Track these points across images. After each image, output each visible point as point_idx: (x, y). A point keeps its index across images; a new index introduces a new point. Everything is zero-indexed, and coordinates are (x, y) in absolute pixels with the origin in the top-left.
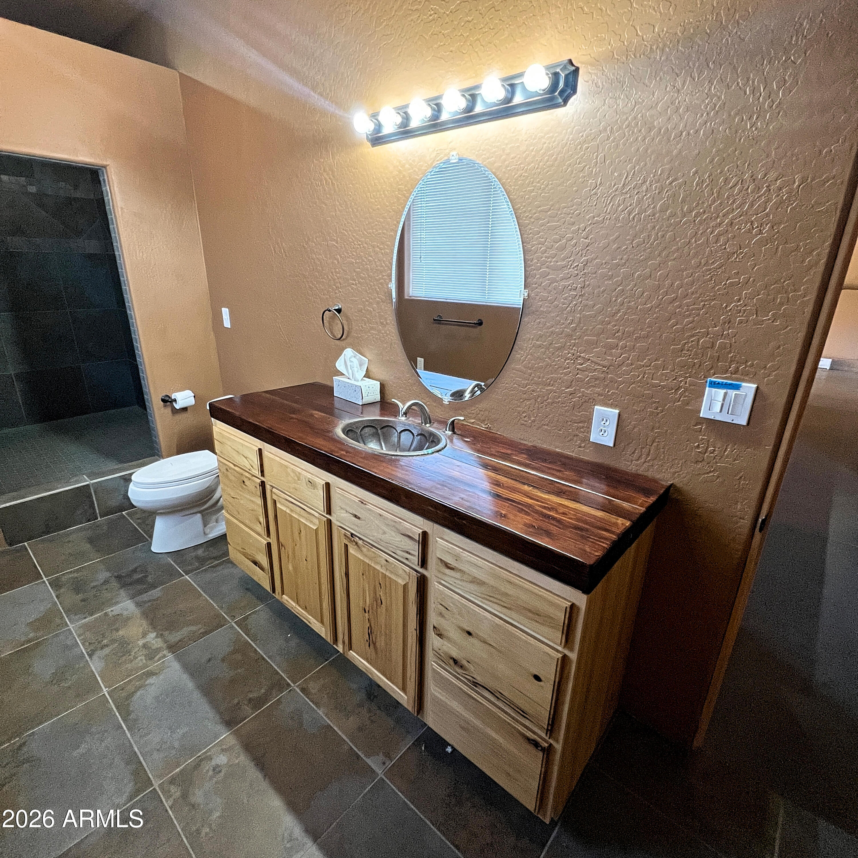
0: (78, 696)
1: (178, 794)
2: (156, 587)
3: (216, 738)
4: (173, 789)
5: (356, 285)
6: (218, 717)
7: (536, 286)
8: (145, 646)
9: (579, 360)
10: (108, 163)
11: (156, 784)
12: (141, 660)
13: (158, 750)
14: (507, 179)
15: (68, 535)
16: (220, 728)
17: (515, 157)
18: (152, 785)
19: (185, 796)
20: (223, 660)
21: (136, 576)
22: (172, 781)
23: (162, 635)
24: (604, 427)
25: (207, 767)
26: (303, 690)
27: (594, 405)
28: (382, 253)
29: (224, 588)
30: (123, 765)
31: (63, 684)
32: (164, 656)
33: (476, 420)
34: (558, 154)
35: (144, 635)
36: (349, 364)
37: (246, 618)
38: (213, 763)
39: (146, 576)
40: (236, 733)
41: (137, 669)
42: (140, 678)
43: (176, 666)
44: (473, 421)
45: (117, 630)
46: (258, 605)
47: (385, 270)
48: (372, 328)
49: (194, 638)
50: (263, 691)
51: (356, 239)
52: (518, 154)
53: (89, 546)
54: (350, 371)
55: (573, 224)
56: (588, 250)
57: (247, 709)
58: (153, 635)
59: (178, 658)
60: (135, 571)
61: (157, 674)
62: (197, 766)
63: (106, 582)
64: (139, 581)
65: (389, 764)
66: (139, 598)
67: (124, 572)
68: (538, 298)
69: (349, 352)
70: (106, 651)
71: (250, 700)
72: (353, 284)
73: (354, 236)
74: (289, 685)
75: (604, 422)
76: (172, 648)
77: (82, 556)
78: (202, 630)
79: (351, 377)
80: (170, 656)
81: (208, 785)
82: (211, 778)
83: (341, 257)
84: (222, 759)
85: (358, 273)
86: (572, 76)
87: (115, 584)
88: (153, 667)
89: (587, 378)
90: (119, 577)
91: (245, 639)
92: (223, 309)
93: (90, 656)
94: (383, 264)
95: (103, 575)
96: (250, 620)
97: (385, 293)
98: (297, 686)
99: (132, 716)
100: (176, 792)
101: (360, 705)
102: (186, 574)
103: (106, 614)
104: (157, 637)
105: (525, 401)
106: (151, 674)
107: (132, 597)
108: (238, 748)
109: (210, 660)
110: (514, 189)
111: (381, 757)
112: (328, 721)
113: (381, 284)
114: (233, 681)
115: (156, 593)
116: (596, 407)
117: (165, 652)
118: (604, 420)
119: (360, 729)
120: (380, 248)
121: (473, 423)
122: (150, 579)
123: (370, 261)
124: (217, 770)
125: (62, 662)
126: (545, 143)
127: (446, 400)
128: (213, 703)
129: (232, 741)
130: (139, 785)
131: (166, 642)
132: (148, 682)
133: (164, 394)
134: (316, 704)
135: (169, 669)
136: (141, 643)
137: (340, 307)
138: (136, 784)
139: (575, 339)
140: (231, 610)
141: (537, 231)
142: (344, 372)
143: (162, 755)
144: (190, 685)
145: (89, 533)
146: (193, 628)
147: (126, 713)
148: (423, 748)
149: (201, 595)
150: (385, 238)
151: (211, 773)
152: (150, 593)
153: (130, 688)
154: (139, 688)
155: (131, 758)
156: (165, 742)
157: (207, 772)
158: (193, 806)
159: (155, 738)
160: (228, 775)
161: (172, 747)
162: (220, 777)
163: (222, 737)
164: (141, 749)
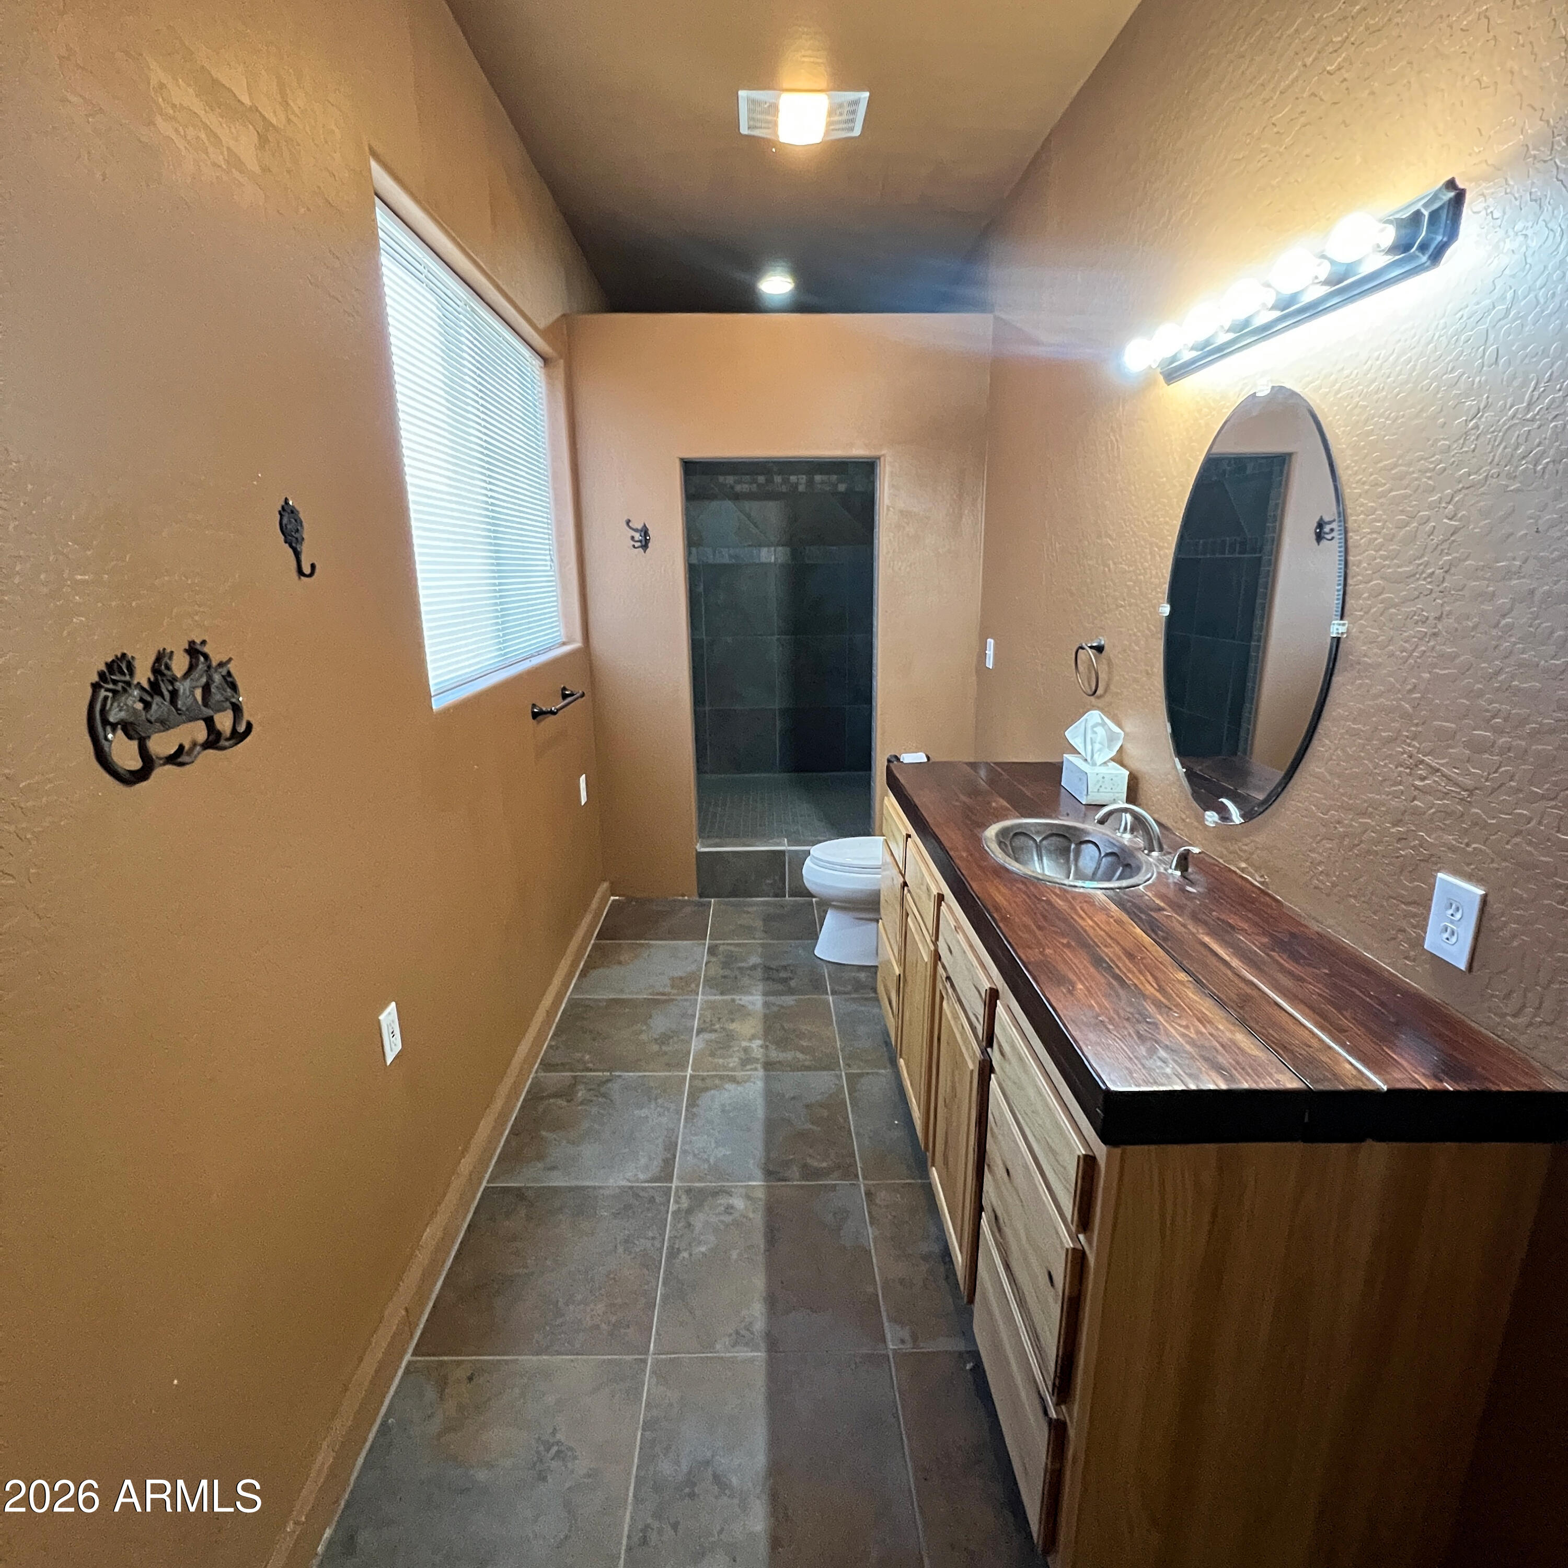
0: (668, 1064)
1: (686, 1205)
2: (792, 994)
3: (749, 1179)
4: (684, 1199)
5: (1125, 607)
7: (1361, 613)
8: (746, 1050)
9: (1421, 769)
10: (883, 452)
11: (675, 1184)
12: (734, 1061)
13: (695, 1155)
14: (1335, 416)
15: (751, 905)
16: (759, 1173)
17: (1351, 373)
18: (671, 1182)
19: (689, 1211)
20: (807, 1106)
21: (783, 975)
22: (689, 1191)
23: (767, 1046)
24: (1452, 922)
25: (723, 1201)
26: (869, 1194)
27: (1438, 871)
29: (862, 1030)
30: (661, 1147)
31: (664, 1048)
32: (756, 1069)
33: (1248, 864)
34: (1418, 360)
35: (753, 1037)
36: (1089, 735)
37: (861, 1075)
38: (731, 1201)
39: (791, 979)
40: (769, 1189)
41: (725, 1068)
42: (721, 1078)
43: (760, 1084)
44: (1243, 865)
45: (733, 1021)
46: (885, 1068)
48: (1136, 681)
49: (795, 1067)
50: (824, 1165)
52: (1356, 368)
53: (761, 923)
54: (1089, 748)
55: (1432, 490)
56: (1453, 541)
57: (795, 1171)
58: (759, 1042)
59: (767, 1080)
60: (785, 968)
61: (739, 1083)
62: (716, 1193)
63: (754, 968)
64: (785, 981)
65: (908, 1347)
66: (772, 999)
67: (774, 964)
68: (1362, 636)
69: (1094, 716)
70: (713, 1036)
71: (805, 1166)
72: (1121, 608)
73: (1131, 529)
74: (857, 1176)
75: (1451, 912)
76: (768, 1066)
77: (749, 931)
78: (807, 1063)
79: (1089, 759)
80: (761, 1073)
81: (712, 1218)
82: (720, 1213)
84: (739, 1203)
86: (1445, 211)
87: (759, 973)
88: (739, 1074)
89: (1431, 808)
90: (767, 969)
91: (845, 1098)
92: (989, 640)
93: (698, 1033)
95: (754, 960)
96: (863, 1080)
97: (1157, 622)
98: (865, 1185)
99: (696, 1108)
100: (685, 1203)
101: (926, 1258)
102: (832, 994)
103: (733, 1000)
104: (761, 1047)
105: (1324, 841)
106: (733, 1080)
107: (765, 994)
108: (761, 1204)
109: (794, 1098)
110: (1344, 431)
111: (905, 1333)
112: (872, 1245)
113: (1154, 606)
114: (802, 1135)
115: (789, 1000)
116: (1440, 875)
117: (759, 1066)
118: (1454, 906)
121: (1243, 870)
122: (793, 983)
124: (729, 1209)
125: (674, 1027)
126: (1400, 340)
127: (1210, 819)
128: (769, 1144)
129: (760, 1194)
130: (662, 1174)
131: (767, 1056)
132: (727, 1086)
133: (893, 754)
134: (871, 1217)
135: (752, 1084)
136: (744, 1044)
137: (1103, 642)
138: (661, 1172)
139: (1417, 725)
140: (851, 1058)
141: (1372, 507)
142: (1080, 749)
143: (695, 1161)
144: (760, 1113)
145: (771, 910)
146: (800, 1056)
147: (692, 1103)
148: (968, 1367)
149: (832, 1024)
151: (723, 1208)
152: (783, 998)
153: (709, 1083)
154: (716, 1087)
155: (671, 1147)
156: (705, 1152)
157: (720, 1205)
158: (689, 1225)
159: (700, 1142)
160: (737, 1223)
161: (707, 1161)
162: (728, 1219)
163: (754, 1183)
164: (683, 1144)
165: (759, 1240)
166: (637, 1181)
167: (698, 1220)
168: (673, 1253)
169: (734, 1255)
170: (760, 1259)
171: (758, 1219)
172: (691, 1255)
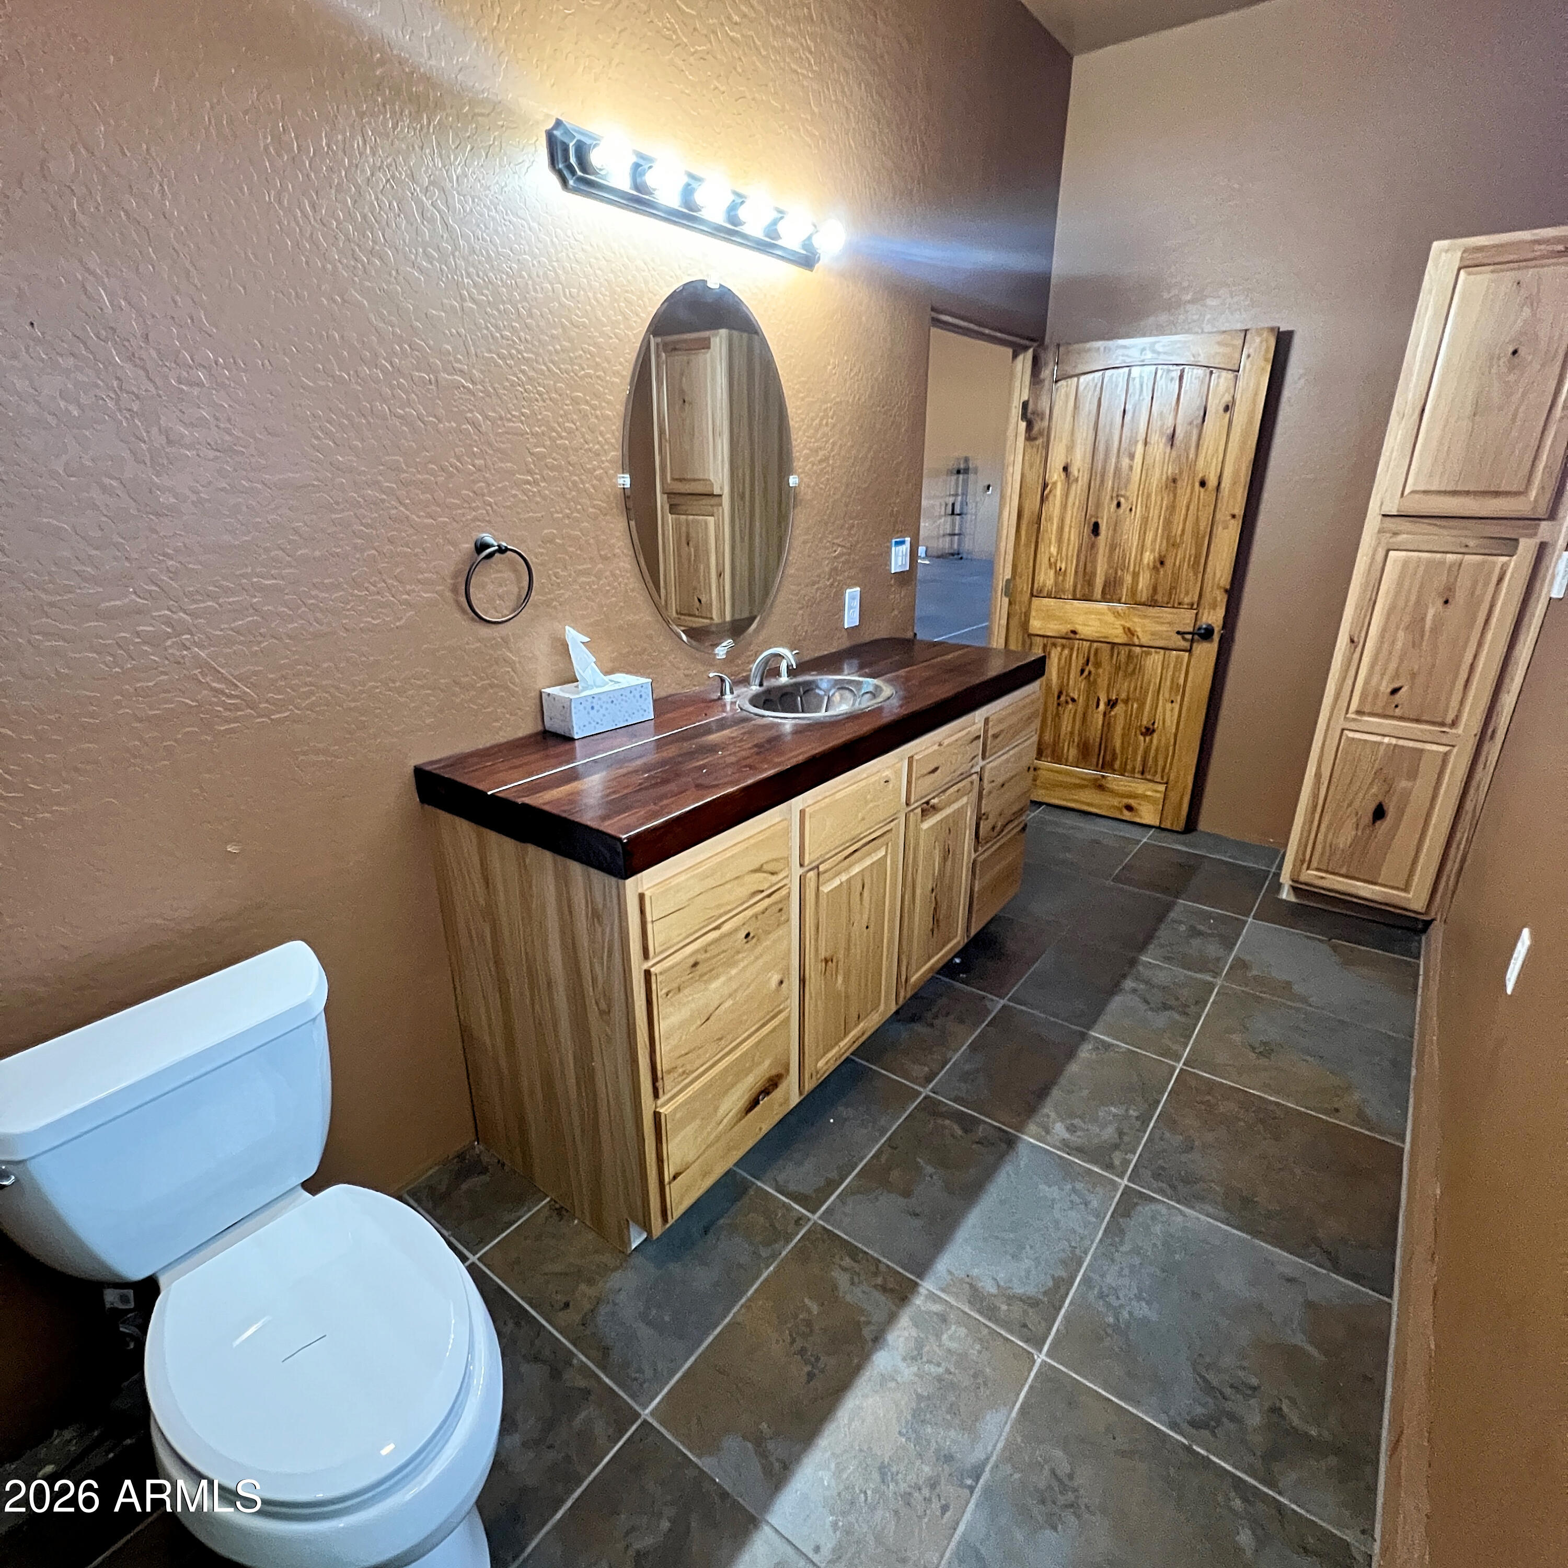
1: (1117, 1153)
3: (1034, 1146)
4: (1117, 1162)
5: (536, 483)
6: (1008, 1158)
9: (834, 547)
11: (1123, 1182)
13: (1086, 1205)
16: (1022, 1149)
18: (1127, 1186)
19: (1116, 1147)
20: (907, 1194)
22: (1110, 1168)
25: (1075, 1140)
26: (929, 1081)
27: (846, 590)
28: (597, 417)
30: (1128, 1237)
32: (928, 1296)
37: (801, 1199)
38: (1067, 1136)
40: (1020, 1128)
42: (990, 1311)
43: (942, 1265)
47: (605, 451)
49: (868, 1265)
50: (946, 1122)
51: (530, 379)
57: (980, 1131)
59: (925, 1268)
61: (971, 1285)
62: (1078, 1151)
71: (966, 1133)
72: (528, 482)
73: (523, 372)
74: (925, 1098)
76: (906, 1292)
78: (846, 1262)
80: (926, 1286)
81: (1095, 1129)
82: (1083, 1130)
83: (486, 417)
84: (1059, 1129)
85: (540, 457)
88: (959, 1304)
89: (840, 564)
91: (853, 1180)
94: (600, 439)
96: (805, 1189)
97: (608, 497)
98: (925, 1088)
99: (1061, 1273)
100: (1118, 1157)
106: (976, 1297)
108: (1038, 1118)
111: (984, 1005)
113: (600, 479)
114: (943, 1163)
117: (920, 1299)
119: (962, 1021)
120: (590, 406)
123: (570, 432)
124: (1072, 1129)
127: (720, 653)
129: (1032, 1127)
130: (1136, 1201)
131: (895, 1312)
132: (994, 1290)
134: (945, 1063)
135: (953, 1271)
138: (1137, 1204)
140: (785, 1232)
143: (1090, 1197)
146: (844, 1282)
147: (1060, 1286)
150: (602, 387)
151: (1079, 1133)
153: (1017, 1313)
154: (1011, 1299)
155: (1115, 1231)
156: (1072, 1202)
157: (1079, 1137)
158: (1121, 1134)
159: (1073, 1219)
160: (1072, 1115)
161: (1074, 1190)
162: (1076, 1121)
163: (1031, 1140)
164: (1096, 1228)
165: (1056, 1093)
166: (1170, 1207)
167: (1109, 1133)
168: (1144, 1120)
169: (1085, 1093)
170: (1063, 1081)
171: (1048, 1109)
172: (1127, 1110)
